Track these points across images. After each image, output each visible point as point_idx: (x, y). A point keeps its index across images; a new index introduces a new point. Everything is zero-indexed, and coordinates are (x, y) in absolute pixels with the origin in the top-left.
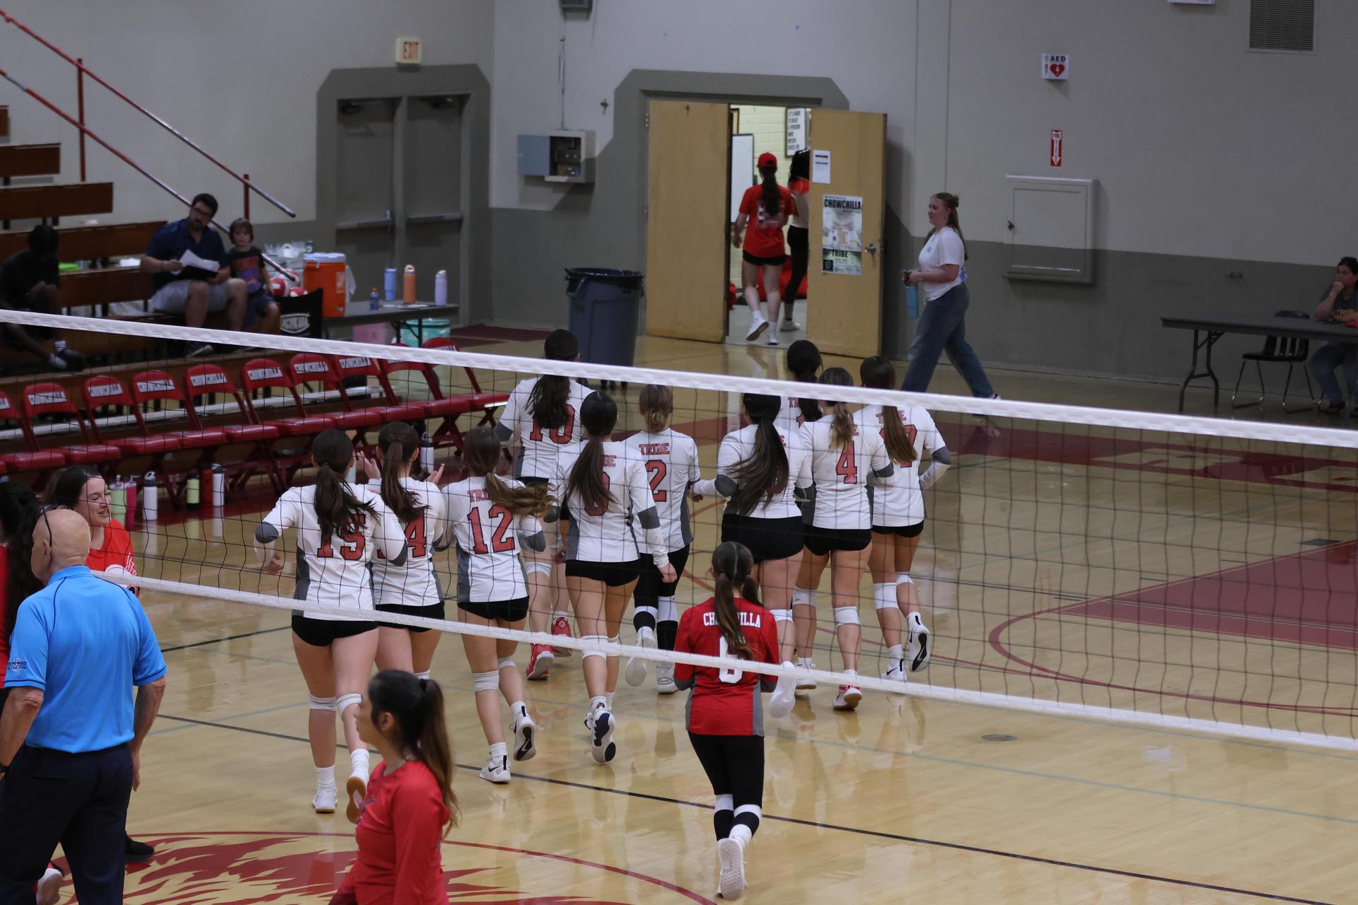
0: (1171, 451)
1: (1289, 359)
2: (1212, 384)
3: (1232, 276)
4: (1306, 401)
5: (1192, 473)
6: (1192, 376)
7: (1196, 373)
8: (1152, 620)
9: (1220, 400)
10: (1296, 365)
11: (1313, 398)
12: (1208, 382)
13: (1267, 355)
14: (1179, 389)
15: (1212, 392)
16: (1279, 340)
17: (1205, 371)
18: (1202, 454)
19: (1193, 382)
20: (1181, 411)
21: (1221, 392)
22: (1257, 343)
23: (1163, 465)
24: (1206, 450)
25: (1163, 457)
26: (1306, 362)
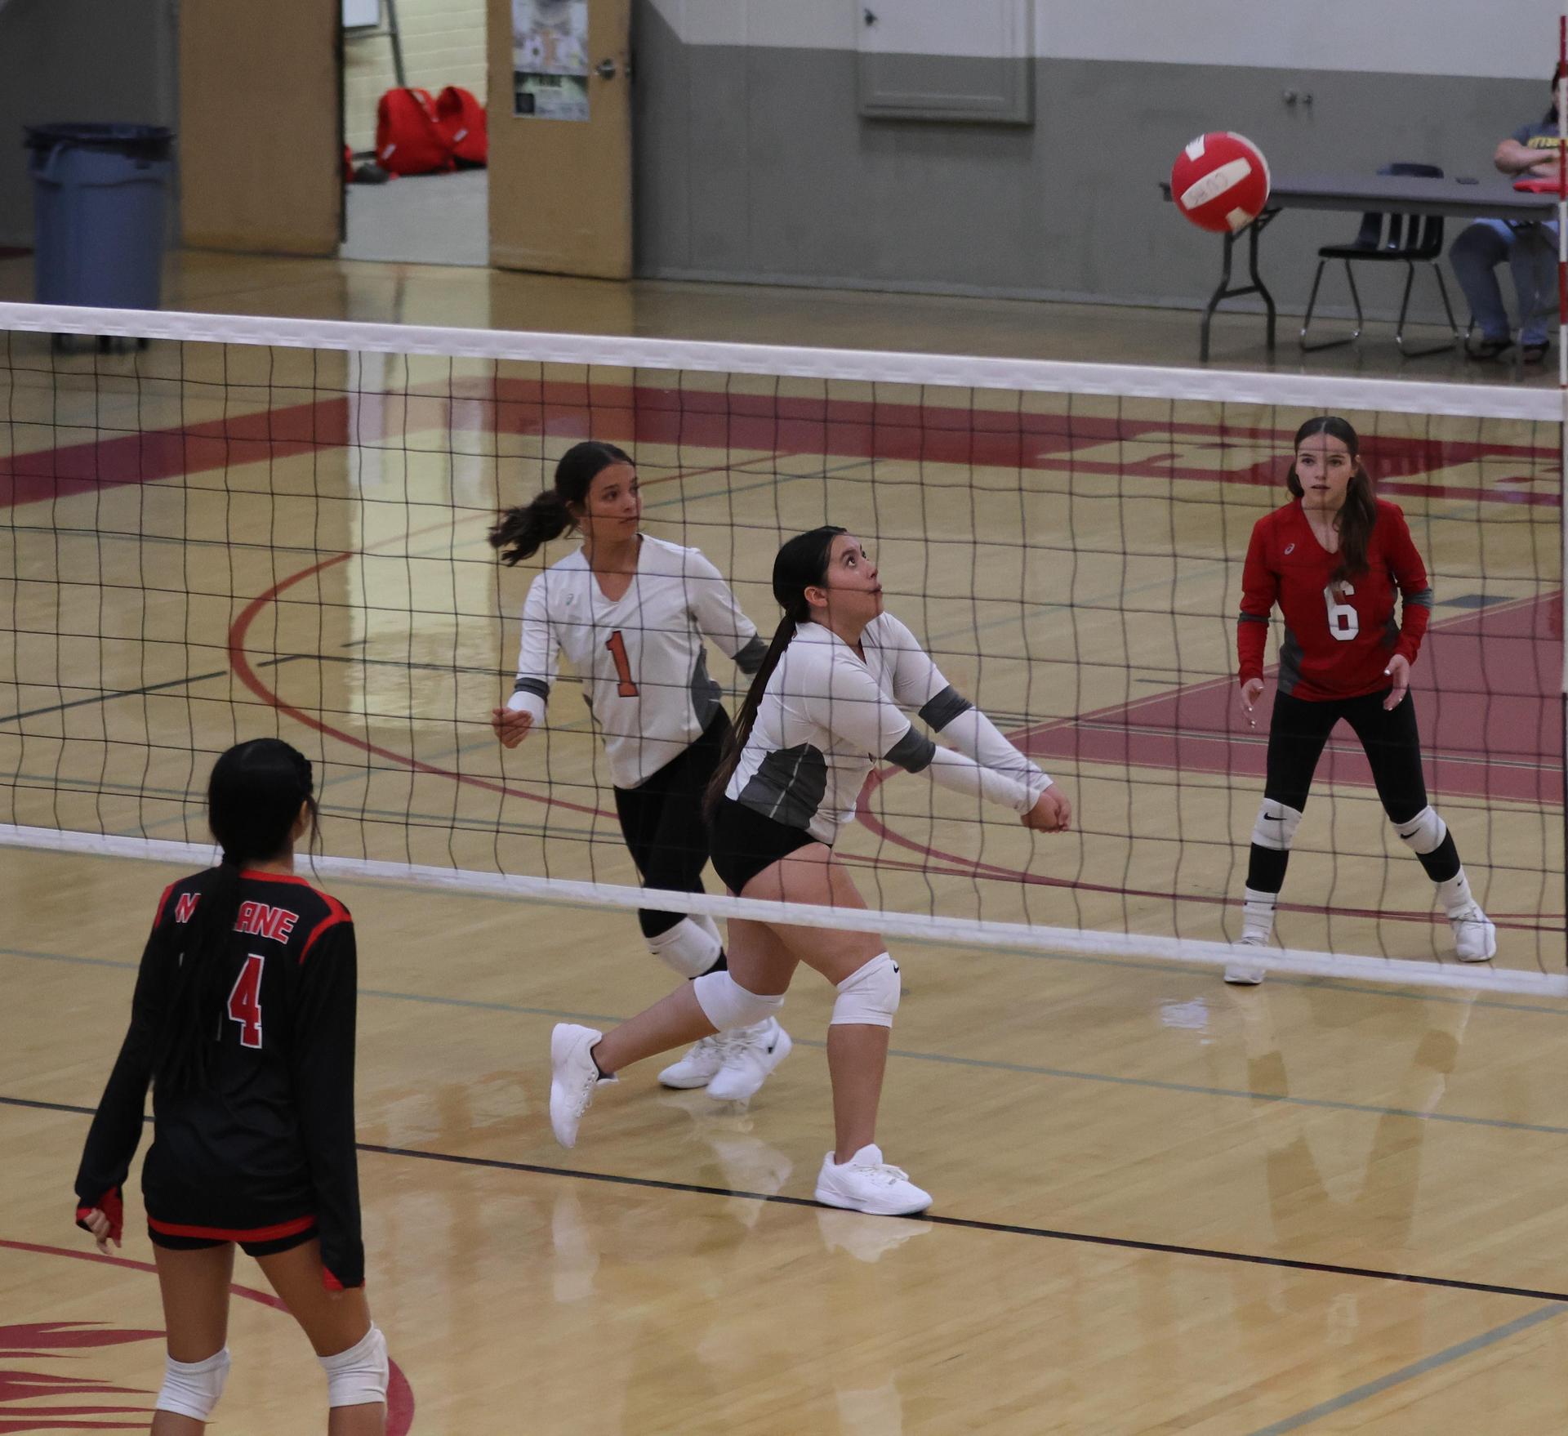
0: (1177, 437)
1: (1409, 255)
2: (1262, 307)
3: (1292, 101)
4: (1444, 334)
5: (1228, 476)
6: (1222, 293)
7: (1230, 287)
8: (1152, 758)
9: (1280, 337)
10: (1419, 265)
11: (1454, 327)
12: (1256, 303)
13: (1365, 250)
14: (1198, 318)
15: (1263, 321)
16: (1386, 220)
17: (1248, 282)
18: (1247, 441)
19: (1224, 304)
20: (1204, 359)
21: (1279, 322)
22: (1346, 227)
23: (1167, 463)
24: (1254, 433)
25: (1165, 449)
26: (1443, 259)
